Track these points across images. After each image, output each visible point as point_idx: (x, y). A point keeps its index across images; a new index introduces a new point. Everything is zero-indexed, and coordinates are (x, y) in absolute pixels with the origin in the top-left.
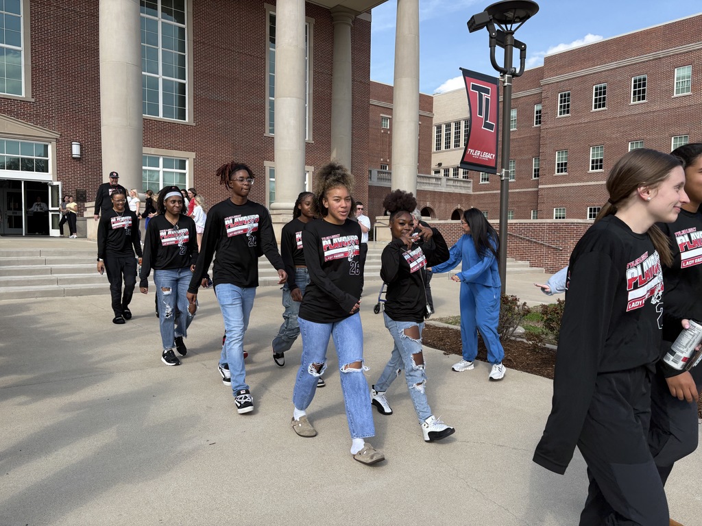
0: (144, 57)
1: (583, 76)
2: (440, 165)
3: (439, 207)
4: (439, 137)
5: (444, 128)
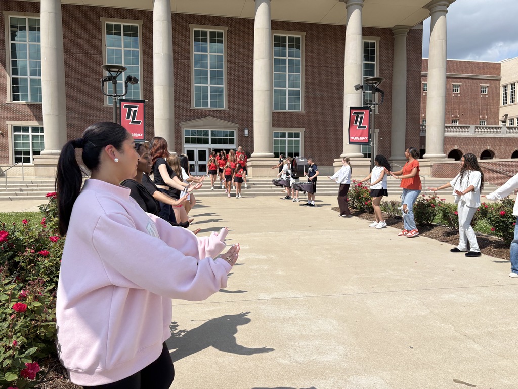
2: (506, 116)
3: (500, 149)
4: (506, 94)
5: (509, 87)
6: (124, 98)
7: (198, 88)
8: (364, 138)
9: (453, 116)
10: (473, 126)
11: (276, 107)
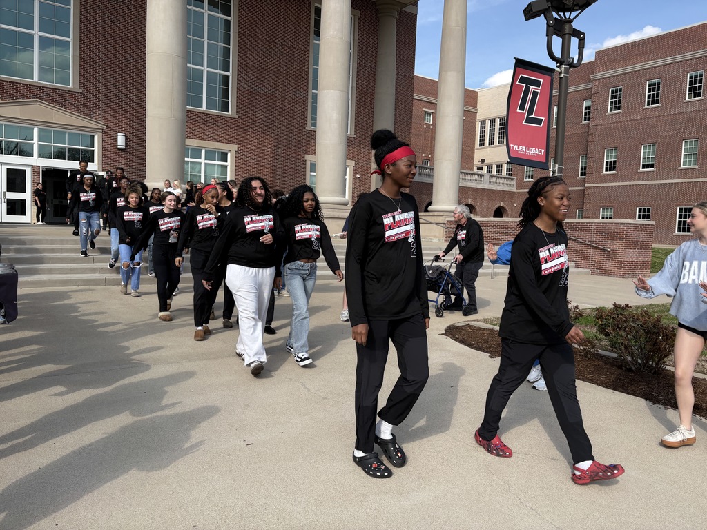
0: (190, 50)
1: (637, 71)
4: (483, 133)
5: (488, 124)
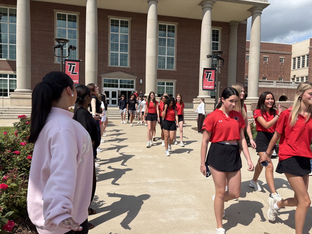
2: (295, 76)
3: (290, 95)
4: (294, 63)
5: (297, 59)
6: (67, 58)
7: (112, 54)
8: (212, 87)
9: (263, 75)
10: (275, 82)
11: (159, 67)
